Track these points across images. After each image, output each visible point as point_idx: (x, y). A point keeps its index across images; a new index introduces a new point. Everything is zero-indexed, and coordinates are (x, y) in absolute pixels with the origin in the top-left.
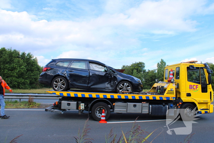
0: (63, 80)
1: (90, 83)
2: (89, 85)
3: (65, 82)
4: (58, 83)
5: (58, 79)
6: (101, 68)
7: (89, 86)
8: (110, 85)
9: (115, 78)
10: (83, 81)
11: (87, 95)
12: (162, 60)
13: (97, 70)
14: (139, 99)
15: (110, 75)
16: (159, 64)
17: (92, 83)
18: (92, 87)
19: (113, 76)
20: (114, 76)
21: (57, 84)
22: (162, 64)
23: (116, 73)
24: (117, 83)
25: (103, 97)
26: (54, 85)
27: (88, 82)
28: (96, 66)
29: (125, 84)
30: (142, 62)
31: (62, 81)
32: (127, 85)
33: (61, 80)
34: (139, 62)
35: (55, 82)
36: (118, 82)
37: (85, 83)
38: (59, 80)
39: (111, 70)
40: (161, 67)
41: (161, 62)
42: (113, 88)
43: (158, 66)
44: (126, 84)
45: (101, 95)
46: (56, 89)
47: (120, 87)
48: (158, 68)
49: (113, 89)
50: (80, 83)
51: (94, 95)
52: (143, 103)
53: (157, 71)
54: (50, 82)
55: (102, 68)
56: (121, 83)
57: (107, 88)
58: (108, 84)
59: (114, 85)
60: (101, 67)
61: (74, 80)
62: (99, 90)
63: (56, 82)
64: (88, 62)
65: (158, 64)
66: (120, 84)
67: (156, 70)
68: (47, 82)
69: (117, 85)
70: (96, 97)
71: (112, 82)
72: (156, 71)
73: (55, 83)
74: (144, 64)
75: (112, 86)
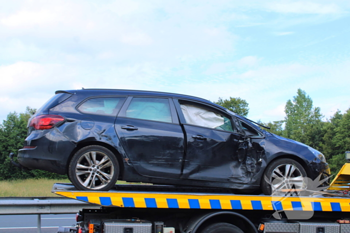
0: (106, 157)
1: (189, 164)
2: (185, 171)
3: (111, 162)
4: (88, 165)
5: (90, 155)
6: (215, 118)
7: (186, 174)
8: (242, 169)
9: (258, 150)
10: (167, 160)
11: (183, 201)
12: (299, 92)
13: (203, 125)
14: (331, 210)
15: (243, 139)
16: (291, 105)
17: (193, 166)
18: (193, 176)
19: (250, 145)
20: (254, 144)
21: (87, 170)
22: (302, 106)
23: (260, 136)
24: (264, 164)
25: (231, 208)
26: (78, 173)
27: (184, 162)
28: (198, 114)
29: (288, 167)
30: (239, 100)
31: (103, 161)
32: (293, 169)
33: (99, 158)
34: (229, 100)
35: (82, 163)
36: (269, 161)
37: (172, 166)
38: (94, 157)
39: (244, 125)
40: (296, 115)
41: (297, 100)
42: (254, 180)
43: (287, 112)
44: (291, 167)
45: (226, 202)
46: (85, 184)
47: (274, 175)
48: (288, 116)
49: (254, 183)
50: (158, 165)
51: (204, 201)
52: (341, 221)
53: (287, 127)
54: (64, 163)
55: (218, 120)
56: (275, 163)
57: (236, 178)
58: (236, 166)
59: (254, 170)
60: (213, 115)
61: (141, 157)
62: (212, 185)
63: (84, 162)
64: (176, 101)
65: (289, 103)
66: (274, 168)
67: (282, 122)
68: (54, 162)
69: (266, 171)
70: (209, 207)
71: (249, 162)
72: (283, 126)
73: (79, 166)
74: (245, 103)
75: (248, 173)
